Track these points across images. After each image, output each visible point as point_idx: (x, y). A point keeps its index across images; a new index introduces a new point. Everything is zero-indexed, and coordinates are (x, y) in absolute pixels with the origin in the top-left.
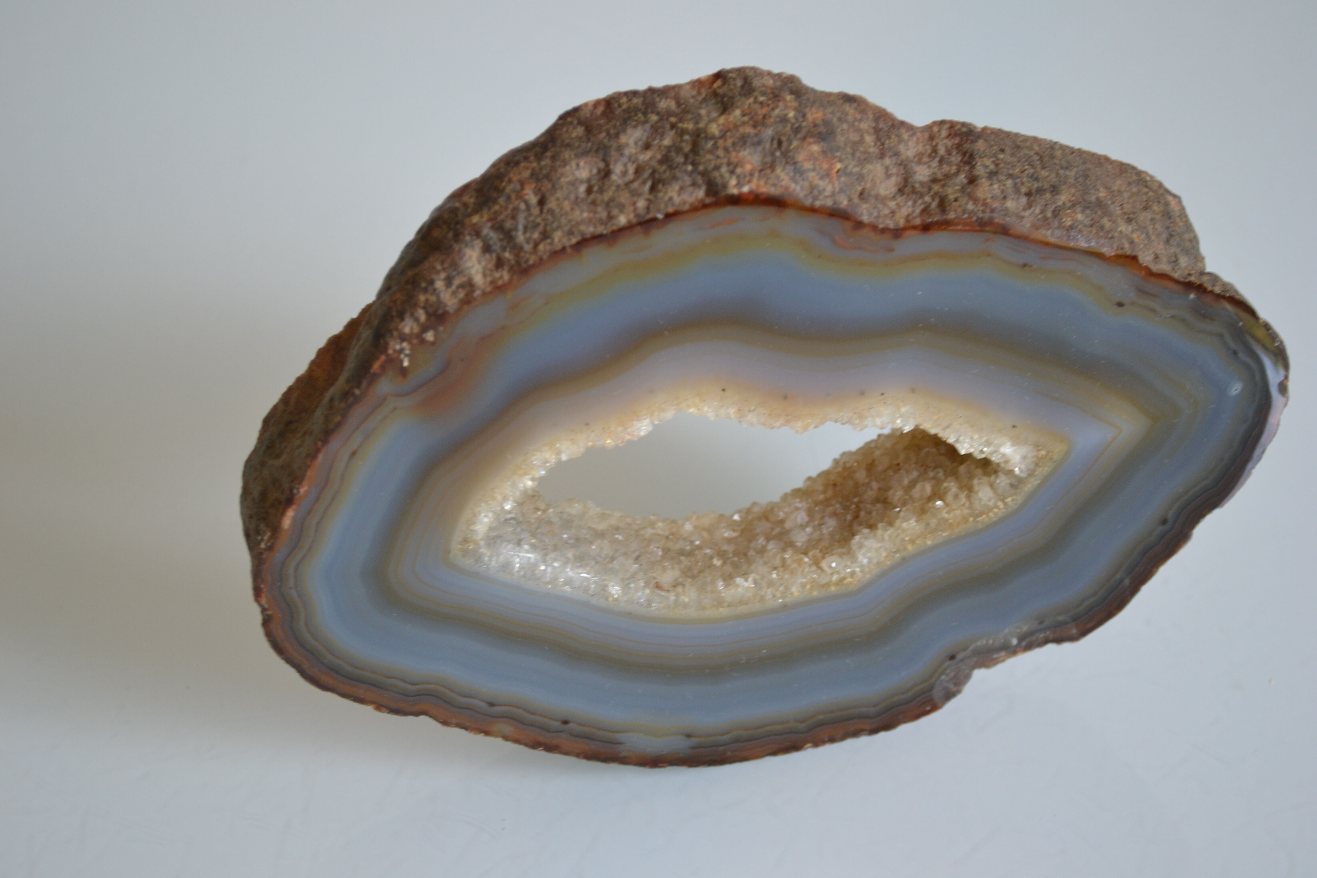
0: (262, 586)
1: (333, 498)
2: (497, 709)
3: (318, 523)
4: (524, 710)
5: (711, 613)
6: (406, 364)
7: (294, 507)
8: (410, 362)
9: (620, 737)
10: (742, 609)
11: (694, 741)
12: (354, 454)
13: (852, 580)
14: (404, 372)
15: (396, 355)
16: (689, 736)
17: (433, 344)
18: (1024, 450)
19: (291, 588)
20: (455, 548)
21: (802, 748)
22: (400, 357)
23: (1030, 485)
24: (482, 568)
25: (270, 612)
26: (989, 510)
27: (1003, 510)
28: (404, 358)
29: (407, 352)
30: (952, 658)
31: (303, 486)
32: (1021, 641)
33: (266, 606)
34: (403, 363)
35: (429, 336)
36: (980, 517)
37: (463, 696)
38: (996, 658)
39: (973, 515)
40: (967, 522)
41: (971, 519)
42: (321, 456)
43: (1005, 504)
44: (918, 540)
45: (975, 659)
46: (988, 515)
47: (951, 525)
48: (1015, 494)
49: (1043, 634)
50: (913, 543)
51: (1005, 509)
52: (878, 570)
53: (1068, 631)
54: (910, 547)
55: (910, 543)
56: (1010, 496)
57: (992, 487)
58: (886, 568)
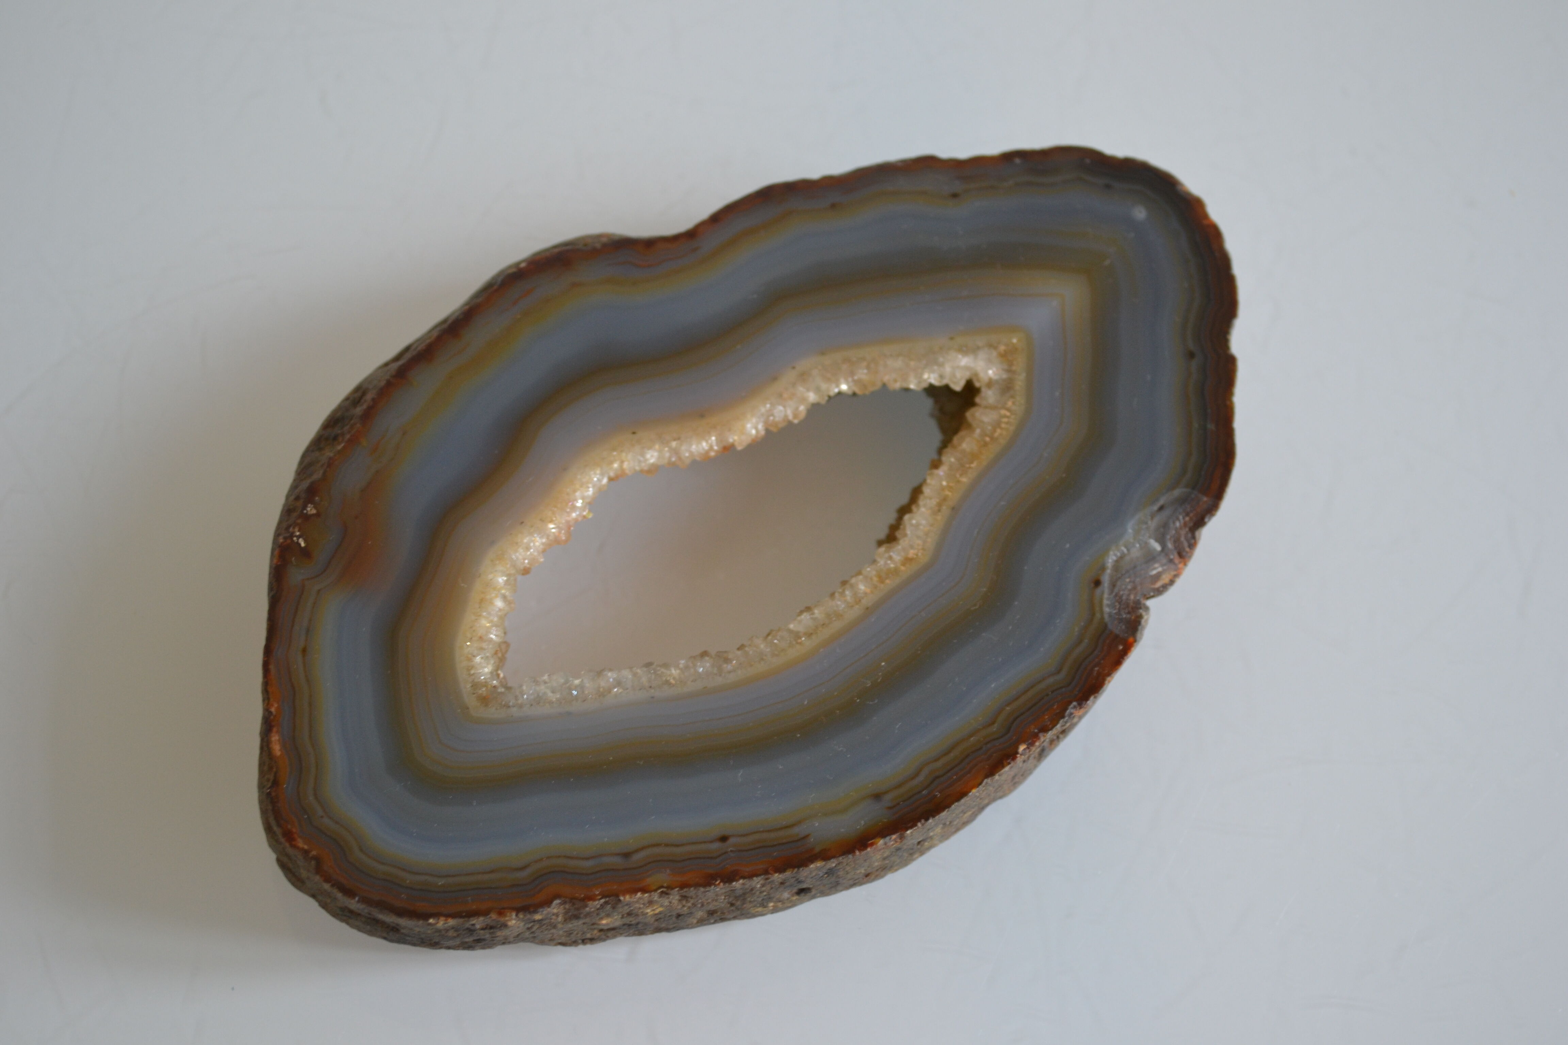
0: (289, 827)
1: (310, 705)
2: (636, 857)
3: (310, 736)
4: (667, 845)
5: (796, 652)
6: (303, 544)
7: (275, 729)
8: (305, 541)
9: (800, 830)
10: (825, 634)
11: (888, 799)
13: (915, 551)
14: (306, 553)
15: (289, 541)
16: (877, 797)
17: (318, 515)
18: (983, 354)
19: (322, 817)
20: (471, 701)
21: (1017, 753)
22: (293, 541)
23: (1020, 383)
24: (515, 709)
25: (314, 853)
26: (997, 425)
27: (1013, 417)
28: (298, 540)
29: (298, 534)
30: (1097, 583)
31: (272, 705)
32: (1161, 541)
33: (306, 847)
34: (300, 545)
35: (310, 510)
36: (996, 435)
37: (587, 859)
38: (1155, 575)
39: (986, 435)
40: (986, 444)
41: (987, 439)
42: (272, 667)
43: (1008, 410)
44: (952, 483)
45: (1128, 580)
46: (1003, 429)
47: (972, 455)
48: (1012, 397)
49: (1178, 522)
50: (950, 489)
51: (1013, 415)
52: (936, 530)
53: (1199, 504)
54: (950, 494)
55: (946, 492)
56: (1008, 402)
57: (985, 407)
58: (942, 524)
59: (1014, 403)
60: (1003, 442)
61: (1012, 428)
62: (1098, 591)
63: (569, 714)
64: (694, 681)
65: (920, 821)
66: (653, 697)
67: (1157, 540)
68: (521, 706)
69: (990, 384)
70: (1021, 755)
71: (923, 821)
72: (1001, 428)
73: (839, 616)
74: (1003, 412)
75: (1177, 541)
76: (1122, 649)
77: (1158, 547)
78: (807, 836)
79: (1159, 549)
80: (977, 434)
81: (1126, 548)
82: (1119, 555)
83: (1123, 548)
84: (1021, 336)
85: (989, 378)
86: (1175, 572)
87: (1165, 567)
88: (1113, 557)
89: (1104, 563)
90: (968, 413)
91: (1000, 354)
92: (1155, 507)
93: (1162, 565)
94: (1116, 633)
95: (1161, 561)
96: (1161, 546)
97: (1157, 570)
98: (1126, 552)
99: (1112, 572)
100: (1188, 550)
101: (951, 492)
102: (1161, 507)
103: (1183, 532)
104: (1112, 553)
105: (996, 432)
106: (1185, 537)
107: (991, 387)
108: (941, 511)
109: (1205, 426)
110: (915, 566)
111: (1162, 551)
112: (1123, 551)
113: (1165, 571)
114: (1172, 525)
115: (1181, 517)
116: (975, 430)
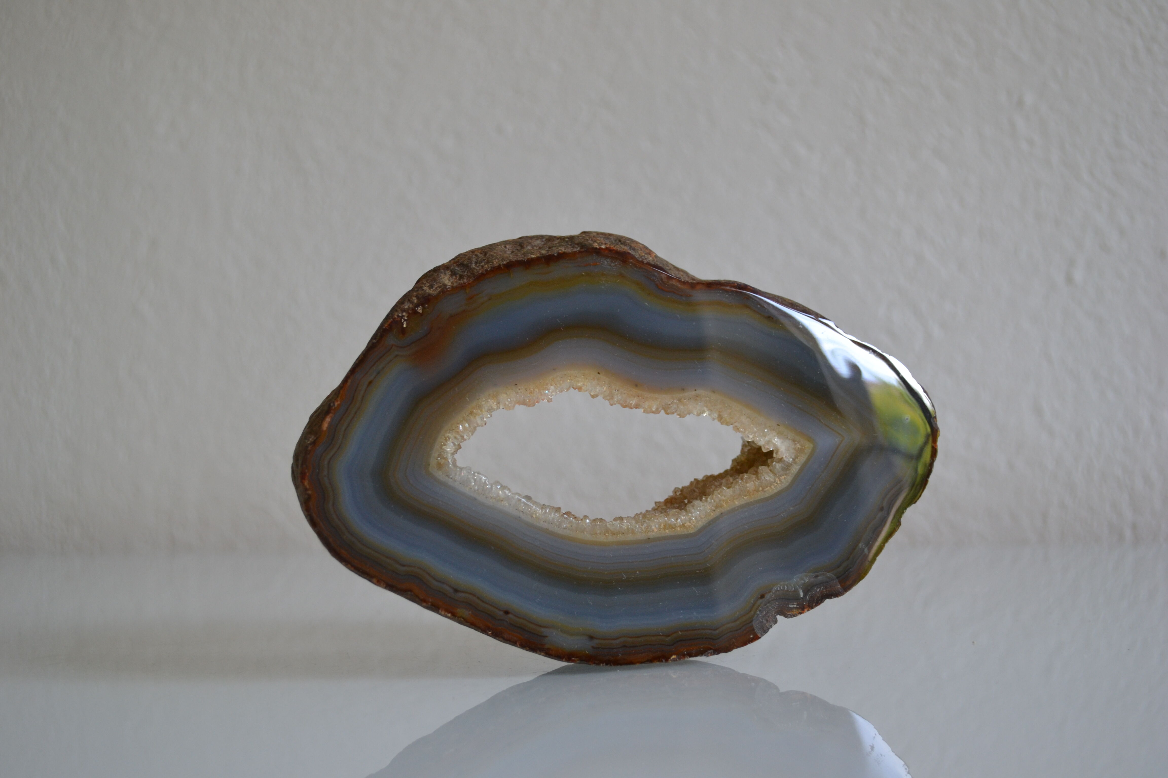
0: (306, 471)
1: (356, 413)
2: (460, 595)
3: (345, 430)
4: (478, 598)
5: (602, 539)
6: (405, 326)
7: (331, 415)
8: (407, 324)
9: (545, 631)
10: (621, 538)
11: (595, 642)
12: (370, 383)
13: (690, 524)
14: (403, 331)
15: (399, 319)
16: (591, 638)
17: (421, 315)
18: (787, 443)
19: (325, 476)
20: (433, 462)
21: (669, 658)
22: (401, 320)
23: (795, 469)
24: (450, 480)
25: (310, 492)
26: (771, 484)
27: (780, 485)
28: (404, 321)
29: (406, 318)
30: (762, 596)
31: (337, 401)
32: (805, 594)
33: (308, 487)
34: (403, 325)
35: (420, 310)
36: (766, 489)
37: (437, 581)
38: (791, 607)
39: (761, 486)
41: (761, 489)
42: (350, 381)
43: (780, 480)
44: (730, 500)
45: (777, 603)
46: (771, 488)
47: (748, 492)
48: (786, 474)
49: (819, 589)
50: (727, 503)
51: (781, 484)
52: (706, 519)
53: (835, 587)
54: (725, 505)
55: (724, 502)
56: (783, 476)
57: (770, 470)
58: (711, 518)
59: (785, 479)
60: (767, 495)
61: (776, 491)
62: (761, 601)
63: (475, 499)
64: (545, 522)
65: (603, 663)
66: (520, 517)
67: (803, 592)
68: (455, 481)
69: (781, 460)
70: (670, 660)
71: (604, 664)
72: (770, 487)
73: (633, 532)
74: (777, 480)
75: (812, 597)
76: (752, 638)
77: (802, 595)
78: (546, 637)
79: (802, 596)
80: (757, 482)
81: (787, 587)
82: (782, 588)
83: (786, 586)
84: (811, 446)
85: (783, 458)
86: (801, 611)
87: (798, 606)
88: (778, 588)
89: (772, 588)
90: (761, 468)
91: (796, 449)
92: (814, 575)
93: (797, 605)
94: (755, 628)
95: (798, 603)
96: (803, 596)
97: (794, 606)
98: (786, 589)
99: (773, 595)
100: (814, 604)
101: (726, 504)
102: (816, 577)
103: (818, 595)
104: (779, 585)
105: (767, 488)
106: (817, 598)
107: (780, 462)
108: (716, 511)
109: (864, 549)
110: (686, 532)
111: (802, 598)
112: (785, 587)
113: (797, 608)
114: (815, 589)
115: (822, 588)
116: (758, 480)
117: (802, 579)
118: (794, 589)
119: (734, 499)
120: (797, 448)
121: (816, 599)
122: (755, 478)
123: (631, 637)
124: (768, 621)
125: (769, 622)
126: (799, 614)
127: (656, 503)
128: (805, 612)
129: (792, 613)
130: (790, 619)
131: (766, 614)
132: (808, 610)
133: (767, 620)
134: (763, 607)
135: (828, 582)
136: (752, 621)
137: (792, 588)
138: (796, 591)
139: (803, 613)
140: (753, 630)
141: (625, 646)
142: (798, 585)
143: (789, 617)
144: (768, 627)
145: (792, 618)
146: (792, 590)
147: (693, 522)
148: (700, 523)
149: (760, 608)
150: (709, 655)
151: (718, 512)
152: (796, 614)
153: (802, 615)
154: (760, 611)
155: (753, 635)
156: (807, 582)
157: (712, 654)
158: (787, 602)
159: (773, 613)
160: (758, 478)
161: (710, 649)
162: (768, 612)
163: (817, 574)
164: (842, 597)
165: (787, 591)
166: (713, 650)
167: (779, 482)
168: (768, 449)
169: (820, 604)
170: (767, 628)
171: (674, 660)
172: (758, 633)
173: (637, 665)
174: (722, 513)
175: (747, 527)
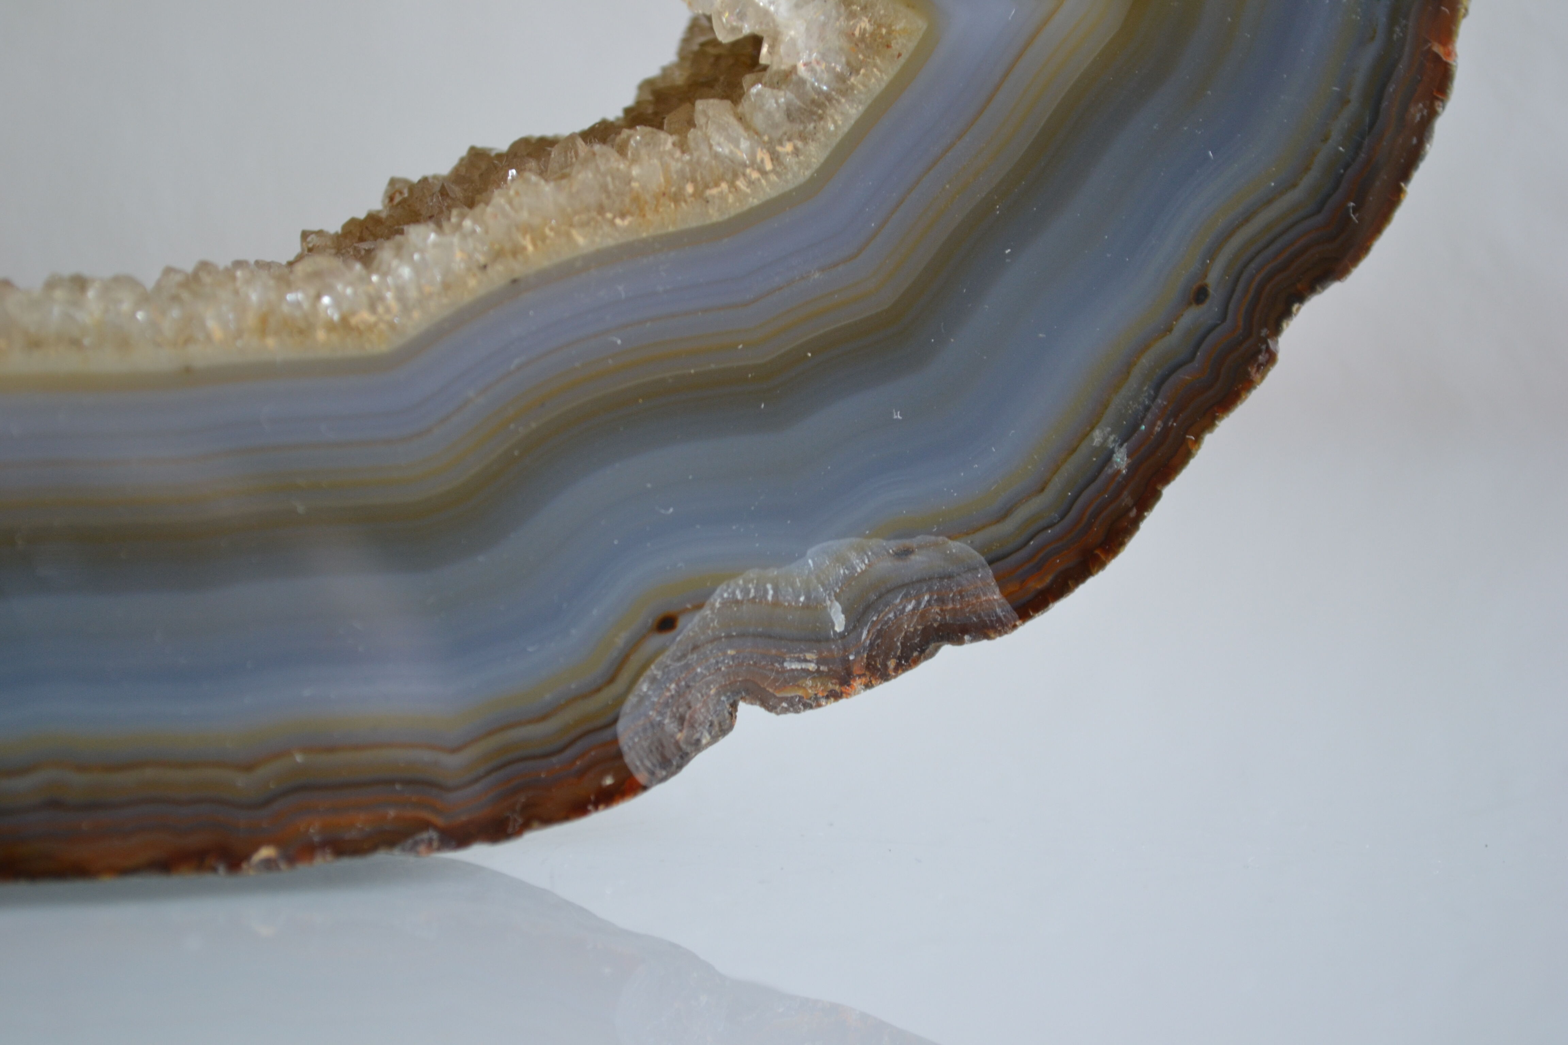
18: (823, 9)
21: (247, 857)
26: (735, 171)
27: (773, 178)
30: (667, 624)
32: (855, 619)
38: (792, 670)
39: (694, 181)
40: (677, 198)
41: (690, 189)
43: (775, 157)
44: (551, 229)
45: (731, 652)
46: (737, 189)
47: (636, 199)
48: (803, 137)
49: (913, 602)
50: (539, 237)
51: (778, 175)
52: (445, 301)
53: (978, 597)
54: (530, 248)
55: (528, 237)
56: (789, 140)
57: (740, 119)
58: (467, 298)
59: (796, 152)
60: (714, 216)
61: (755, 202)
62: (659, 640)
67: (846, 611)
69: (787, 78)
70: (251, 866)
72: (732, 185)
73: (122, 341)
74: (762, 155)
75: (882, 634)
76: (610, 786)
77: (839, 623)
79: (839, 627)
80: (677, 160)
81: (776, 590)
82: (752, 594)
83: (769, 586)
84: (921, 24)
85: (794, 68)
86: (837, 688)
87: (822, 668)
88: (738, 592)
89: (710, 593)
90: (700, 105)
91: (853, 34)
92: (893, 546)
93: (819, 662)
94: (625, 749)
95: (825, 654)
96: (846, 626)
97: (804, 666)
98: (770, 598)
99: (712, 620)
100: (892, 664)
101: (535, 245)
102: (904, 553)
103: (908, 627)
104: (741, 582)
105: (717, 185)
106: (905, 637)
107: (784, 87)
108: (489, 270)
109: (1112, 452)
110: (351, 348)
111: (842, 636)
112: (766, 592)
113: (818, 674)
114: (898, 600)
115: (926, 598)
116: (683, 152)
117: (842, 560)
118: (808, 598)
119: (571, 225)
120: (857, 33)
121: (899, 644)
122: (674, 144)
123: (82, 768)
124: (686, 724)
125: (692, 726)
126: (827, 697)
127: (305, 235)
128: (856, 693)
129: (800, 693)
130: (790, 718)
131: (679, 694)
132: (868, 686)
133: (681, 720)
134: (667, 666)
135: (950, 577)
136: (615, 721)
137: (799, 596)
138: (814, 607)
139: (848, 695)
140: (619, 755)
141: (54, 804)
142: (823, 586)
143: (785, 711)
144: (684, 746)
145: (797, 711)
146: (797, 601)
147: (388, 310)
148: (416, 315)
149: (654, 670)
150: (422, 848)
151: (499, 274)
152: (816, 698)
153: (843, 702)
154: (653, 680)
155: (615, 776)
156: (863, 572)
157: (435, 844)
158: (774, 652)
159: (712, 692)
160: (682, 146)
161: (426, 825)
162: (688, 686)
163: (907, 542)
164: (1006, 637)
165: (776, 603)
166: (436, 827)
167: (769, 166)
168: (734, 29)
169: (916, 662)
170: (679, 748)
171: (269, 864)
172: (637, 767)
173: (108, 882)
174: (515, 281)
175: (619, 342)
